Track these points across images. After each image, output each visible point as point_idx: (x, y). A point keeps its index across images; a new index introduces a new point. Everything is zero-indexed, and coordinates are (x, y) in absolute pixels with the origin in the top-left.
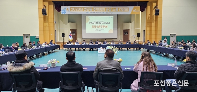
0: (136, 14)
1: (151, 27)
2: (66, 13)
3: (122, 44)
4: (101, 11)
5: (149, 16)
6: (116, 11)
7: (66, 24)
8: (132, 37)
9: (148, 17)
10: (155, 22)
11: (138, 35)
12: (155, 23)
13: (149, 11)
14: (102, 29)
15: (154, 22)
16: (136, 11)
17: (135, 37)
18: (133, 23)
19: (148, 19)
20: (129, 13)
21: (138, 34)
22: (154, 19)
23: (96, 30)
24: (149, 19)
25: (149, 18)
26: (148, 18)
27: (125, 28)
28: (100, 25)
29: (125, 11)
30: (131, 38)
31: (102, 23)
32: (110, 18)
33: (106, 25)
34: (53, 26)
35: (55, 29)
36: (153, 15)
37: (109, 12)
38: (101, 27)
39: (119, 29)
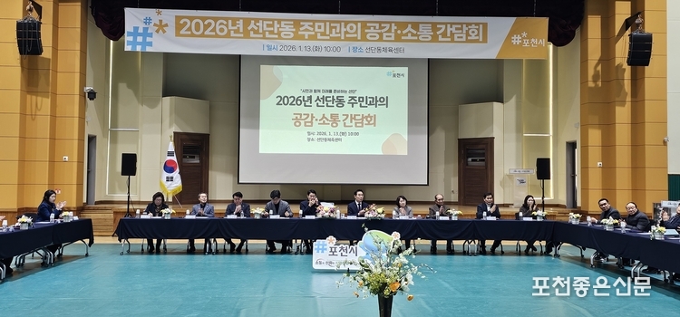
0: (525, 57)
1: (608, 126)
2: (150, 44)
3: (454, 218)
4: (338, 39)
5: (599, 68)
6: (418, 41)
7: (152, 103)
8: (510, 176)
9: (591, 72)
10: (629, 98)
11: (543, 169)
12: (628, 105)
13: (599, 42)
14: (347, 130)
15: (623, 103)
16: (526, 44)
17: (522, 182)
18: (511, 103)
19: (591, 84)
20: (489, 52)
21: (539, 160)
22: (621, 86)
23: (316, 137)
24: (600, 84)
25: (595, 78)
26: (590, 78)
27: (470, 132)
28: (335, 110)
29: (468, 41)
30: (503, 184)
31: (346, 99)
32: (389, 74)
33: (371, 110)
34: (76, 114)
35: (88, 131)
36: (618, 61)
37: (382, 45)
38: (340, 124)
39: (440, 136)
